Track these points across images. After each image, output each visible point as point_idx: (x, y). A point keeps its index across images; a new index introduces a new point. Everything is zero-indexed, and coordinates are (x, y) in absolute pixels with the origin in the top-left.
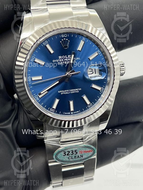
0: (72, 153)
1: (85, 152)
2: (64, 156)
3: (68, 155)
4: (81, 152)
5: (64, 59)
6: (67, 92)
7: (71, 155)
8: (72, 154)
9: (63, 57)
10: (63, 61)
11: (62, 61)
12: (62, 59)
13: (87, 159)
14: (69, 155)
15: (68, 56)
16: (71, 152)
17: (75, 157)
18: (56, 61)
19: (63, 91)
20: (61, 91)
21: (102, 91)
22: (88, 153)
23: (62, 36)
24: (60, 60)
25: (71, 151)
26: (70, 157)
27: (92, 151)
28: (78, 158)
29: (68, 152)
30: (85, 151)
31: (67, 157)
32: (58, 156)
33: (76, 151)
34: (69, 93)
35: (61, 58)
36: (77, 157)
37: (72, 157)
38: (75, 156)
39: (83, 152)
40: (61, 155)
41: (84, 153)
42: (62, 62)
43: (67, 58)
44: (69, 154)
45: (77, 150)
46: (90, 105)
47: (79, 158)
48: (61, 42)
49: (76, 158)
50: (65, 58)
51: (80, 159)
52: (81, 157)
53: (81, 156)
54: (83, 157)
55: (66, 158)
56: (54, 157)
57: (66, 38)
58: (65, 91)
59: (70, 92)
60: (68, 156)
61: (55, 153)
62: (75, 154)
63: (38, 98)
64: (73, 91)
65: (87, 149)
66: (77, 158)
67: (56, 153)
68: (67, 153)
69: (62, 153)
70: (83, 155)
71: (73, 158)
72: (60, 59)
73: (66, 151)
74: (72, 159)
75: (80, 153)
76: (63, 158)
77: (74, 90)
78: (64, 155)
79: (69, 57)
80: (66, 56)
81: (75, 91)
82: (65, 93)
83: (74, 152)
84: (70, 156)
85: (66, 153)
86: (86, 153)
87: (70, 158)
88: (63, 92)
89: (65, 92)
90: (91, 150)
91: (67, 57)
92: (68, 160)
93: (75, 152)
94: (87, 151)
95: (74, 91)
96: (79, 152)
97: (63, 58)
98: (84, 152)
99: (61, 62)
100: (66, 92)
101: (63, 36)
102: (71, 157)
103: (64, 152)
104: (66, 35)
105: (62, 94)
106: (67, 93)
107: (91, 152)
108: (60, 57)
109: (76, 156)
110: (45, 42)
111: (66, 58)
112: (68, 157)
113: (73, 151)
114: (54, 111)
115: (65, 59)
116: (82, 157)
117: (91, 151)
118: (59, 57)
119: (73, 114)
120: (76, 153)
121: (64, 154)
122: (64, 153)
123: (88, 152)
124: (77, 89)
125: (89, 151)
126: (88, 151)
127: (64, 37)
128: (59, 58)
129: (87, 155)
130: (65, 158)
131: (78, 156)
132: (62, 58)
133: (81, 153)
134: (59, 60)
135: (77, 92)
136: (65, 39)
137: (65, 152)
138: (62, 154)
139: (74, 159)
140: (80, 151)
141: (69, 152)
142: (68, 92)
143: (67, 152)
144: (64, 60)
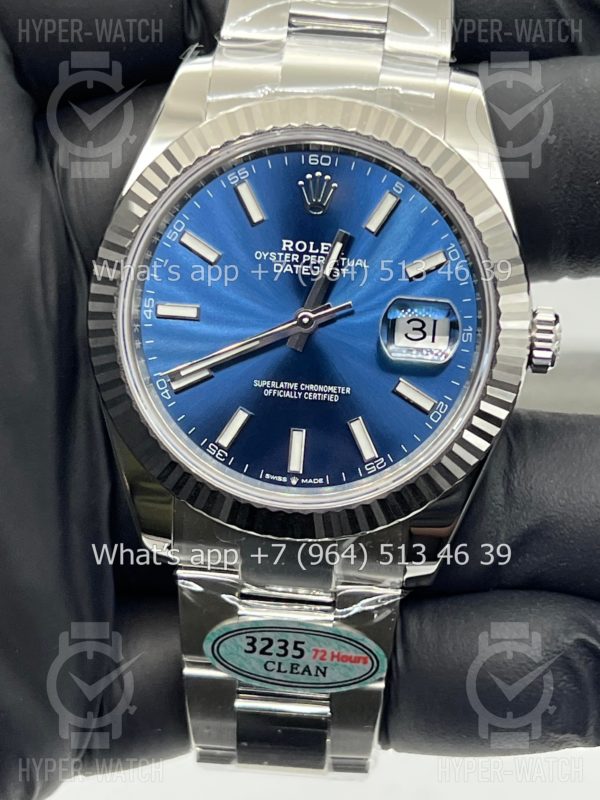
0: (284, 648)
1: (338, 656)
2: (246, 651)
3: (263, 652)
4: (320, 654)
5: (301, 255)
6: (290, 390)
7: (278, 655)
8: (282, 652)
9: (301, 246)
10: (295, 263)
11: (290, 259)
12: (295, 252)
13: (344, 689)
14: (270, 654)
15: (323, 244)
16: (276, 645)
17: (292, 668)
18: (269, 256)
19: (274, 384)
20: (264, 383)
21: (436, 416)
22: (348, 664)
23: (310, 160)
24: (287, 255)
25: (280, 641)
26: (274, 663)
27: (365, 662)
28: (306, 673)
29: (266, 643)
30: (339, 654)
31: (260, 661)
32: (221, 649)
33: (299, 646)
34: (297, 395)
35: (291, 250)
36: (300, 670)
37: (280, 664)
38: (292, 665)
39: (328, 657)
40: (238, 646)
41: (332, 659)
42: (292, 263)
43: (317, 251)
44: (267, 651)
45: (303, 643)
46: (375, 465)
47: (310, 674)
48: (301, 183)
49: (295, 671)
50: (307, 252)
51: (313, 679)
52: (317, 675)
53: (318, 668)
54: (327, 674)
55: (254, 663)
56: (207, 646)
57: (325, 171)
58: (282, 385)
59: (304, 392)
60: (265, 658)
61: (213, 634)
62: (294, 656)
63: (167, 391)
64: (315, 391)
65: (348, 650)
66: (303, 674)
67: (217, 636)
68: (260, 645)
69: (243, 641)
70: (325, 668)
71: (285, 672)
72: (287, 251)
73: (258, 636)
74: (279, 671)
75: (315, 657)
76: (245, 660)
77: (321, 388)
78: (250, 648)
79: (323, 248)
80: (312, 244)
81: (323, 393)
82: (279, 394)
83: (290, 647)
84: (274, 657)
85: (256, 644)
86: (341, 663)
87: (270, 666)
88: (273, 388)
89: (279, 389)
90: (365, 655)
91: (314, 249)
92: (263, 672)
93: (295, 648)
94: (344, 656)
95: (317, 392)
96: (314, 653)
97: (298, 249)
98: (333, 656)
99: (289, 265)
100: (286, 390)
101: (313, 159)
102: (277, 664)
103: (248, 637)
104: (326, 160)
105: (267, 393)
106: (288, 394)
107: (361, 664)
108: (287, 244)
109: (298, 665)
110: (237, 174)
111: (311, 251)
112: (265, 661)
113: (286, 643)
114: (224, 457)
115: (305, 256)
116: (324, 674)
117: (361, 661)
118: (285, 241)
119: (299, 485)
120: (298, 653)
121: (249, 644)
122: (250, 640)
123: (351, 662)
124: (332, 389)
125: (357, 660)
126: (351, 657)
127: (318, 168)
128: (284, 249)
129: (343, 670)
130: (250, 663)
131: (307, 669)
132: (294, 247)
133: (322, 659)
134: (281, 254)
135: (330, 398)
136: (318, 174)
137: (254, 640)
138: (240, 643)
139: (288, 674)
140: (317, 651)
141: (271, 642)
142: (293, 390)
143: (263, 639)
144: (301, 259)
